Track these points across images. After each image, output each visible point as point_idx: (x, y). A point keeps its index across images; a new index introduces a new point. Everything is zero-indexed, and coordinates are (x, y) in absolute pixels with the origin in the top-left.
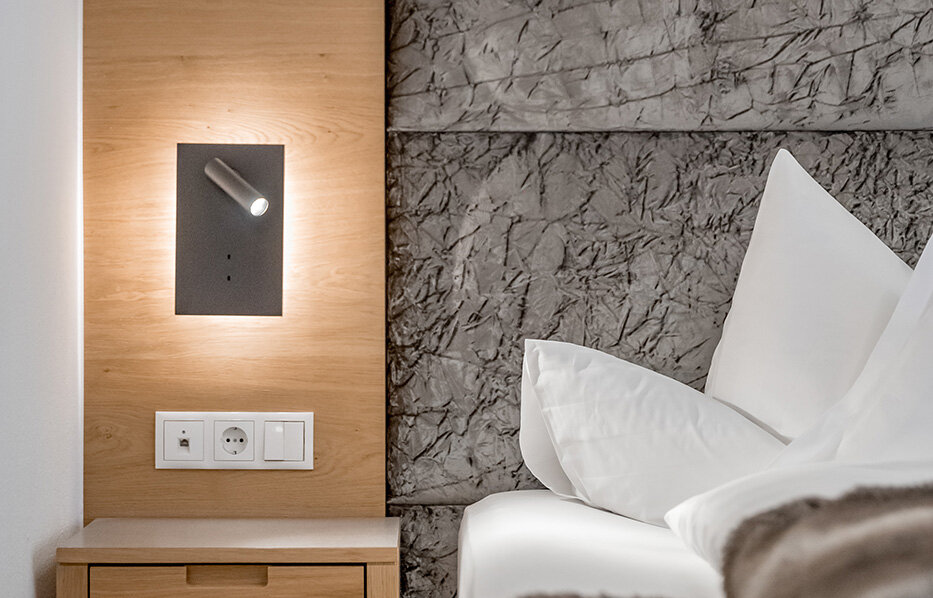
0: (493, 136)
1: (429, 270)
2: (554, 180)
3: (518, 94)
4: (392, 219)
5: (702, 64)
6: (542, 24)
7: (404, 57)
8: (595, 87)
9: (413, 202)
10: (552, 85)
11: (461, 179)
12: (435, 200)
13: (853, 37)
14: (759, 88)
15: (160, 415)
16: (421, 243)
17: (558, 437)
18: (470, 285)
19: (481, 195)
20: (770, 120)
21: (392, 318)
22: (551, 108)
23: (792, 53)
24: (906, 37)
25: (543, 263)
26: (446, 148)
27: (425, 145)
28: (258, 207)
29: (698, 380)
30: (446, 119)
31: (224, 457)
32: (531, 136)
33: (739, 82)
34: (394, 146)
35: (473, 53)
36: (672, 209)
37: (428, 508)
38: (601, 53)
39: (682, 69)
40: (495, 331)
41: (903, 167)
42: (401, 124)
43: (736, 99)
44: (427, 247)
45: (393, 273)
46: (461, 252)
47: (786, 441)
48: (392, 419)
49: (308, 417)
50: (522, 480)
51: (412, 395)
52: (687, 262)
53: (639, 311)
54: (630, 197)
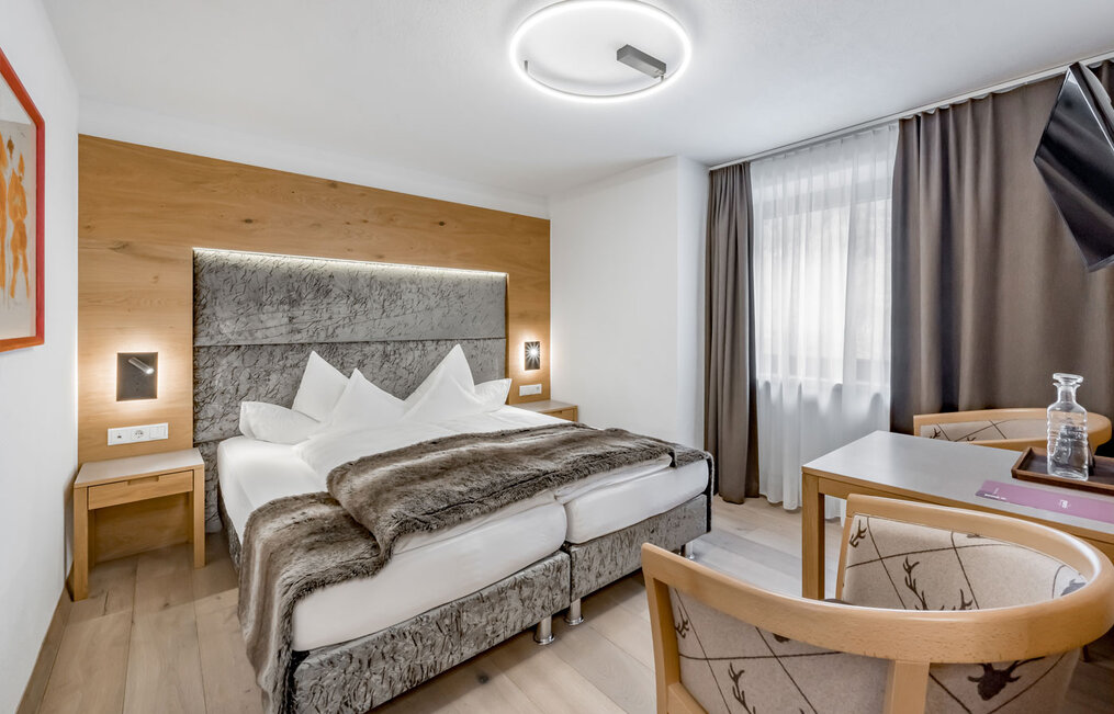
0: (227, 347)
1: (207, 382)
2: (246, 357)
3: (235, 336)
4: (195, 369)
5: (289, 328)
6: (243, 319)
7: (199, 327)
8: (259, 334)
9: (202, 364)
10: (247, 334)
11: (218, 358)
12: (209, 364)
13: (329, 322)
14: (304, 334)
15: (109, 430)
16: (205, 375)
17: (252, 425)
18: (221, 385)
19: (224, 361)
20: (307, 341)
21: (195, 395)
22: (246, 339)
23: (313, 325)
24: (341, 323)
25: (243, 378)
26: (213, 350)
27: (206, 349)
28: (149, 371)
29: (289, 405)
30: (213, 343)
31: (135, 439)
32: (239, 346)
33: (299, 332)
34: (196, 350)
35: (221, 326)
36: (281, 363)
37: (207, 443)
38: (261, 326)
39: (284, 330)
40: (229, 396)
41: (340, 351)
42: (197, 344)
43: (298, 336)
44: (207, 376)
45: (196, 383)
46: (218, 376)
47: (318, 422)
48: (195, 421)
49: (167, 425)
50: (237, 433)
51: (201, 415)
52: (285, 375)
53: (271, 388)
54: (269, 361)
